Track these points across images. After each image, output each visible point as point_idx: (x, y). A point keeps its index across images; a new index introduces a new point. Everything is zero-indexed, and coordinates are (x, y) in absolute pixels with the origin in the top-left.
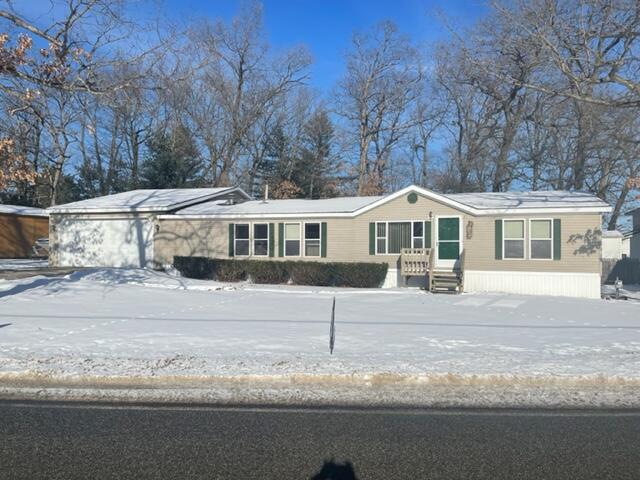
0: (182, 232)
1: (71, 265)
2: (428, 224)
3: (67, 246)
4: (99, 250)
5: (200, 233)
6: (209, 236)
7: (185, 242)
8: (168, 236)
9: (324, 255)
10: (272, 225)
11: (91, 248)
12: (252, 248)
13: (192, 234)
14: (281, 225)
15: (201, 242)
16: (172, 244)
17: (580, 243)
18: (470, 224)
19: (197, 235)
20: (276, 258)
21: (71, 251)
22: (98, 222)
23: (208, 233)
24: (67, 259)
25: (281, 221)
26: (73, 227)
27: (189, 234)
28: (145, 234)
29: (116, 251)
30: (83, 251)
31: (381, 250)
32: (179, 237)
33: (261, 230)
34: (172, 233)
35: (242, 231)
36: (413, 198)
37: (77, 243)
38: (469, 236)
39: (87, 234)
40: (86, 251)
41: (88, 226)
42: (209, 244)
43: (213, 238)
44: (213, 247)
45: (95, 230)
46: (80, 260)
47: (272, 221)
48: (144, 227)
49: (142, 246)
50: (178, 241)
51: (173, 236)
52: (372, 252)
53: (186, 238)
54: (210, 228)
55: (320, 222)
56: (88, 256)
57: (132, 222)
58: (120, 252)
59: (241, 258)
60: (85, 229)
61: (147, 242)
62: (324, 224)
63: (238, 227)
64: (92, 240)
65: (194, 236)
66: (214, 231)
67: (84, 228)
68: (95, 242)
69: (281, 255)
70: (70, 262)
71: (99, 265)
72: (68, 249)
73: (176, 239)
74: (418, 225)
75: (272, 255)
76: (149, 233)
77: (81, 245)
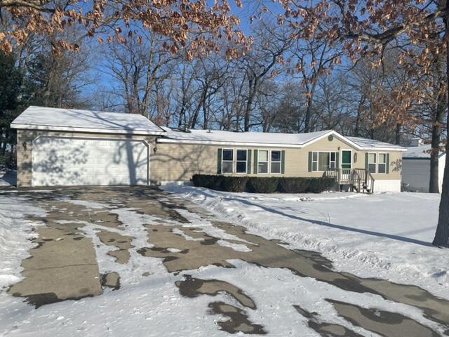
0: (176, 154)
1: (44, 185)
2: (338, 154)
3: (39, 165)
4: (82, 169)
5: (192, 156)
6: (200, 158)
7: (179, 163)
8: (162, 157)
9: (283, 172)
10: (250, 151)
11: (70, 168)
12: (234, 167)
13: (185, 157)
14: (256, 151)
15: (192, 163)
16: (166, 165)
17: (395, 166)
18: (355, 154)
19: (190, 158)
20: (252, 175)
21: (43, 171)
22: (81, 142)
23: (199, 156)
24: (38, 179)
25: (255, 149)
26: (46, 145)
27: (181, 157)
28: (135, 156)
29: (102, 170)
30: (61, 170)
31: (315, 170)
32: (173, 159)
33: (242, 154)
34: (167, 155)
35: (228, 155)
36: (331, 138)
37: (53, 162)
38: (355, 161)
39: (66, 153)
40: (64, 170)
41: (66, 145)
42: (200, 165)
43: (204, 160)
44: (203, 167)
45: (77, 150)
46: (57, 179)
47: (250, 148)
48: (135, 148)
49: (132, 166)
50: (172, 162)
51: (166, 158)
52: (310, 170)
53: (179, 160)
54: (201, 152)
55: (281, 150)
56: (68, 175)
57: (121, 143)
58: (107, 172)
59: (226, 174)
60: (63, 149)
61: (138, 162)
62: (283, 152)
63: (225, 151)
64: (73, 159)
65: (187, 158)
66: (203, 155)
67: (62, 147)
68: (78, 161)
69: (255, 172)
70: (42, 182)
71: (81, 184)
72: (40, 168)
73: (170, 160)
74: (333, 154)
75: (249, 173)
76: (140, 154)
77: (58, 164)
